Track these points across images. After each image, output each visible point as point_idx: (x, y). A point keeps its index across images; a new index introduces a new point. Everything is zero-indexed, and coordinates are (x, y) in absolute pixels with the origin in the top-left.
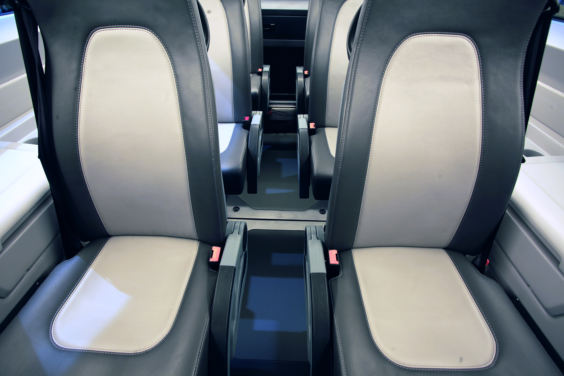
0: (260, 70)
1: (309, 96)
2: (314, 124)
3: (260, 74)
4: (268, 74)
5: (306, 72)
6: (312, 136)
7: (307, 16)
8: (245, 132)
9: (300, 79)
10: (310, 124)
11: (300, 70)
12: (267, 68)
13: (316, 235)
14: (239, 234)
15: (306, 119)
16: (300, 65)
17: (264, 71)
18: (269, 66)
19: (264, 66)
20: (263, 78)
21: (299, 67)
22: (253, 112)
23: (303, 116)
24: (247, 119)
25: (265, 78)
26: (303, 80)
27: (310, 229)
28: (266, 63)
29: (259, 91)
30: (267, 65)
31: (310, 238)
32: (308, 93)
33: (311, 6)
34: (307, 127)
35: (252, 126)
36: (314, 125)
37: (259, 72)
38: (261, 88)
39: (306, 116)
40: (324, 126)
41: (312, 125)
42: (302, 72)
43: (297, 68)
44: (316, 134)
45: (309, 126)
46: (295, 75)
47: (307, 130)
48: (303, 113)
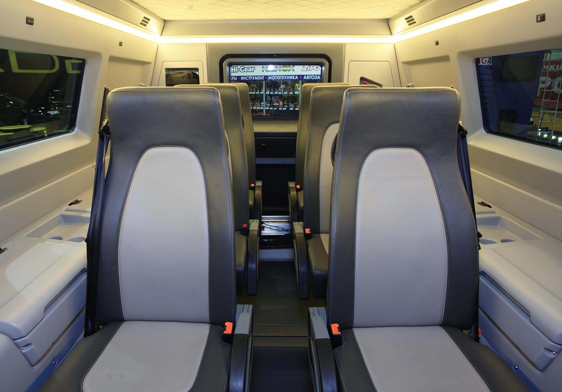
0: (253, 185)
1: (303, 207)
2: (309, 229)
3: (253, 189)
4: (261, 188)
5: (298, 187)
6: (308, 240)
7: (296, 137)
8: (244, 239)
9: (293, 193)
10: (306, 229)
11: (292, 185)
12: (259, 184)
13: (318, 313)
14: (248, 312)
15: (302, 225)
16: (293, 180)
17: (257, 186)
18: (261, 181)
19: (256, 181)
20: (256, 192)
21: (290, 182)
22: (250, 220)
23: (298, 223)
24: (245, 226)
25: (259, 192)
26: (296, 193)
27: (313, 310)
28: (258, 179)
29: (253, 204)
30: (259, 181)
31: (313, 315)
32: (302, 204)
33: (300, 129)
34: (302, 232)
35: (251, 232)
36: (310, 231)
37: (252, 187)
38: (255, 201)
39: (302, 223)
40: (319, 233)
41: (308, 231)
42: (294, 186)
43: (289, 183)
44: (312, 238)
45: (304, 231)
46: (287, 190)
47: (303, 235)
48: (298, 221)
